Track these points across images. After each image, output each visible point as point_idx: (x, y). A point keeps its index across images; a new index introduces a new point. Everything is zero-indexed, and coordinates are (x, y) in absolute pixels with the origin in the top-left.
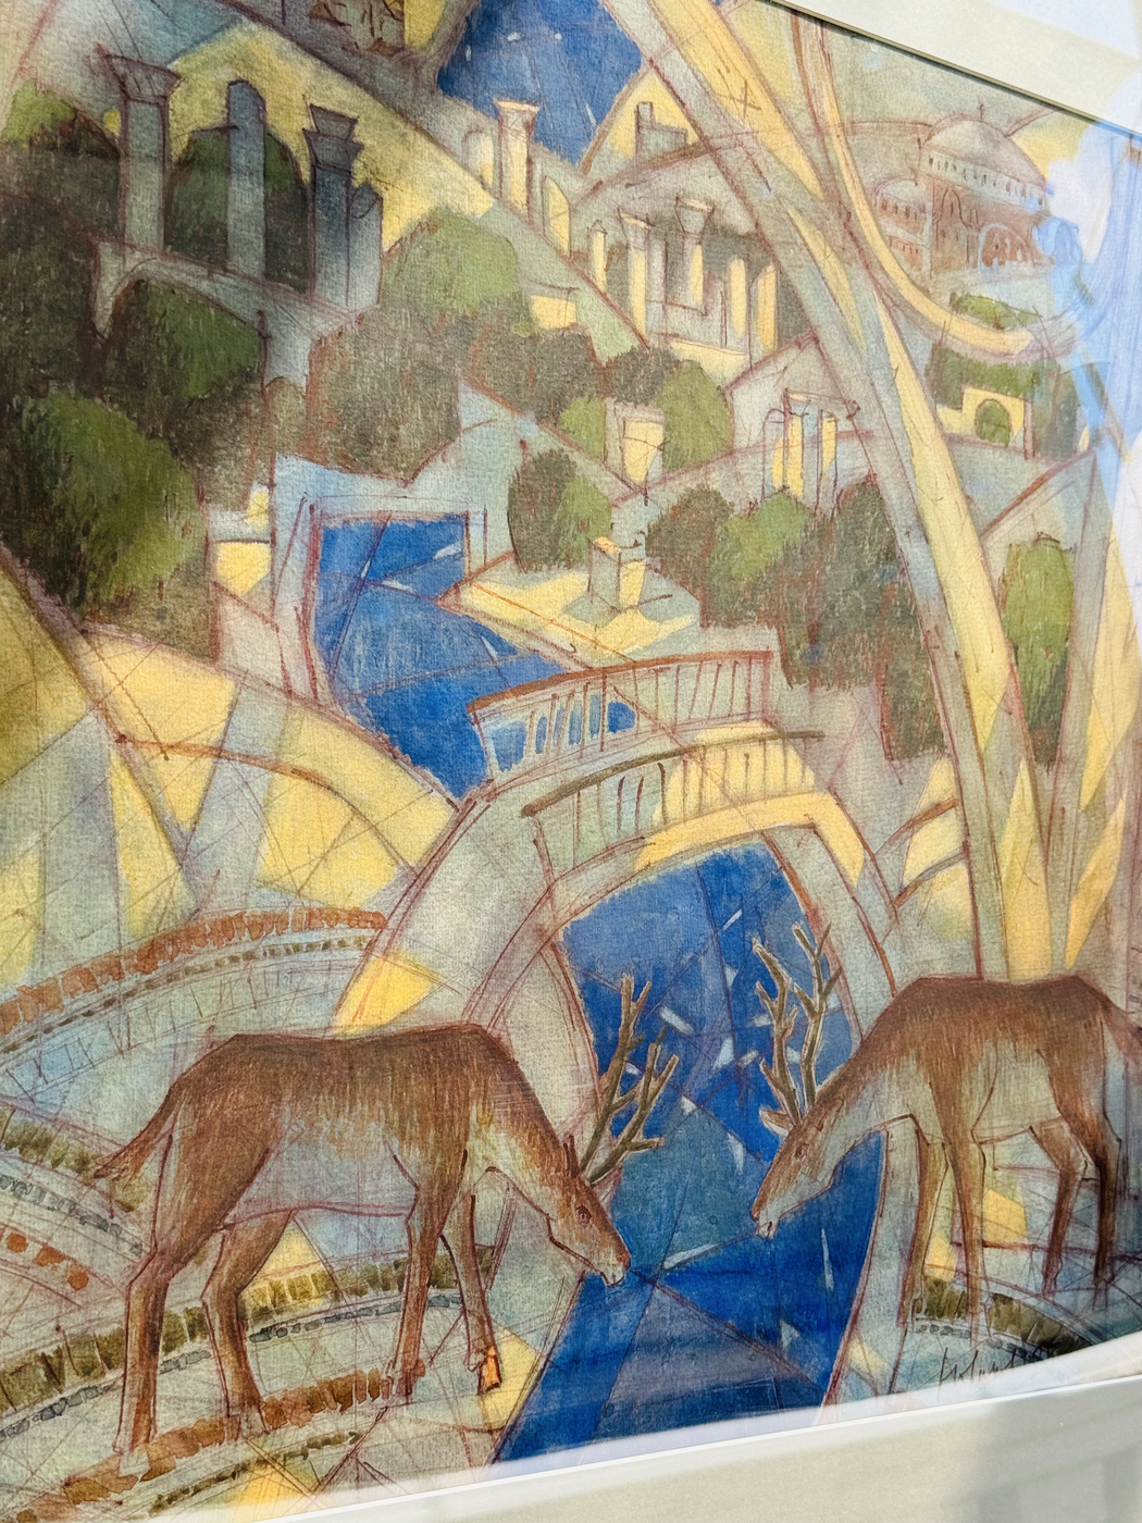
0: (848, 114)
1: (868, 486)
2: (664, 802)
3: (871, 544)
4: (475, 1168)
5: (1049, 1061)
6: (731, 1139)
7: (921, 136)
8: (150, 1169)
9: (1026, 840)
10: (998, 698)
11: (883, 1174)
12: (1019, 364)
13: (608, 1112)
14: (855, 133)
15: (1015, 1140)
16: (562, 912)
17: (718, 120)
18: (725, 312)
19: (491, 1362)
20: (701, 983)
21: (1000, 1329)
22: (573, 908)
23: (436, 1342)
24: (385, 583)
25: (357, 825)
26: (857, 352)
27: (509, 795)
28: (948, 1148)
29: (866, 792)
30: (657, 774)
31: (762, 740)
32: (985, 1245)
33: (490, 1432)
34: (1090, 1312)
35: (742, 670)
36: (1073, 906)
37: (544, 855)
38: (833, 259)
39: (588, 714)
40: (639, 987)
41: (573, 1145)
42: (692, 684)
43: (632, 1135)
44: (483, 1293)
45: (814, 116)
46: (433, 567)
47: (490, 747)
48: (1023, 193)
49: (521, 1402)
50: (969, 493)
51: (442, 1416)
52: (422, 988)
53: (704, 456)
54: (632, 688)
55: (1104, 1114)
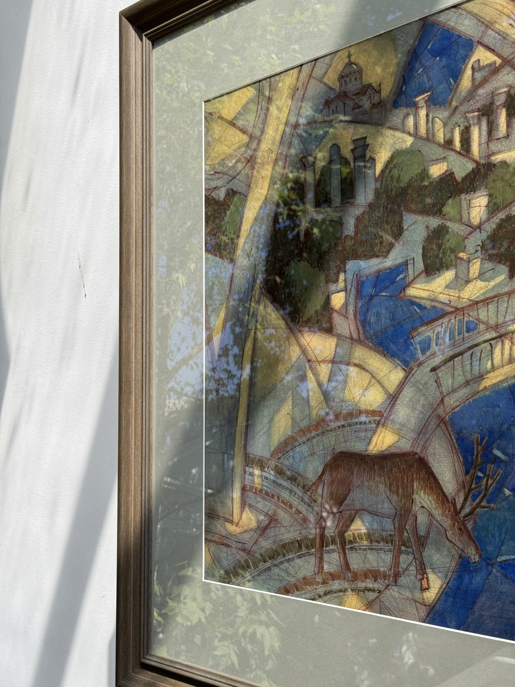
2: (492, 360)
4: (416, 506)
8: (320, 491)
13: (470, 490)
16: (447, 409)
19: (425, 580)
20: (513, 438)
22: (452, 407)
23: (405, 566)
24: (380, 294)
25: (373, 381)
27: (426, 364)
30: (489, 348)
33: (425, 605)
37: (439, 386)
39: (457, 327)
40: (482, 439)
41: (455, 502)
42: (505, 305)
43: (481, 501)
44: (421, 553)
46: (395, 285)
47: (418, 347)
49: (437, 598)
51: (408, 594)
52: (395, 438)
53: (509, 201)
54: (476, 313)
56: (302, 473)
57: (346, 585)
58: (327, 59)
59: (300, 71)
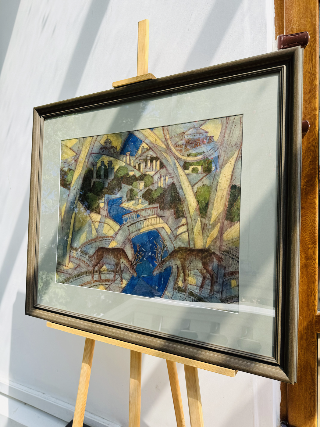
0: (171, 136)
1: (173, 184)
2: (143, 225)
4: (121, 262)
5: (202, 260)
7: (183, 134)
8: (94, 258)
9: (199, 229)
10: (194, 209)
11: (172, 271)
12: (200, 161)
13: (135, 258)
14: (172, 138)
16: (131, 237)
17: (152, 144)
18: (153, 167)
19: (122, 281)
20: (147, 246)
21: (190, 296)
25: (111, 228)
26: (171, 167)
27: (126, 225)
28: (183, 270)
29: (171, 223)
30: (142, 222)
31: (156, 217)
33: (122, 288)
35: (154, 209)
36: (208, 239)
37: (129, 231)
38: (168, 156)
39: (135, 216)
40: (139, 246)
41: (131, 261)
42: (147, 211)
43: (138, 261)
44: (122, 275)
45: (165, 139)
47: (124, 220)
48: (202, 135)
49: (125, 286)
50: (190, 181)
51: (117, 285)
52: (117, 244)
53: (149, 185)
54: (140, 213)
55: (213, 270)
56: (89, 253)
57: (100, 283)
58: (101, 136)
59: (93, 138)
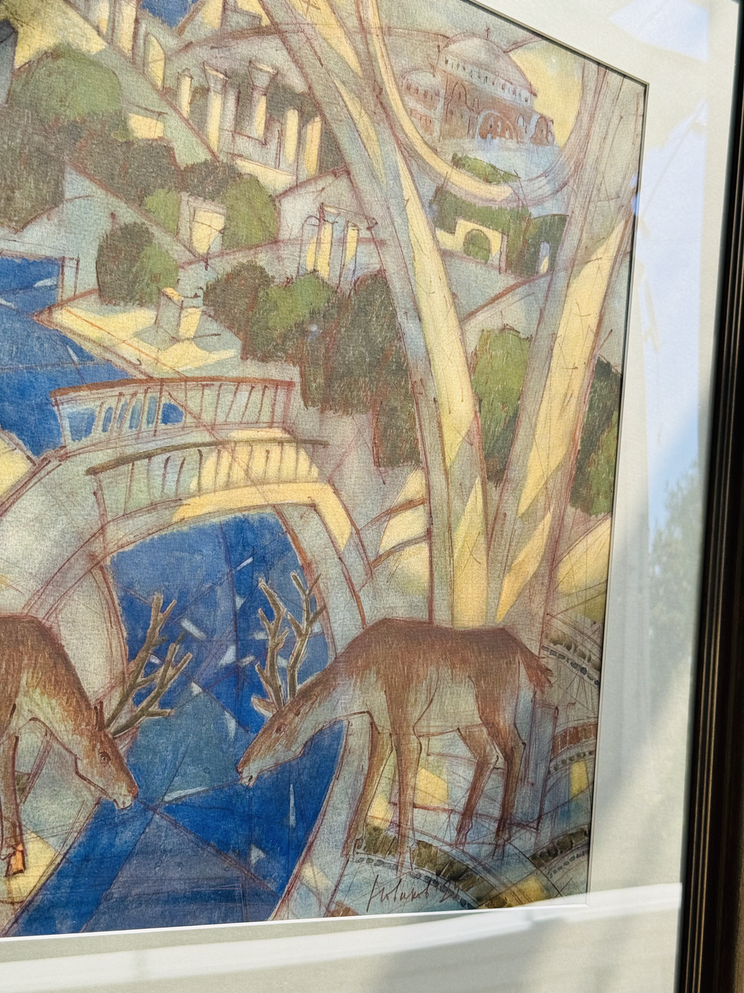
0: (386, 21)
1: (379, 278)
2: (199, 477)
3: (377, 318)
4: (21, 718)
5: (477, 685)
6: (227, 715)
7: (440, 44)
9: (475, 532)
10: (464, 433)
11: (342, 750)
12: (501, 209)
13: (132, 687)
14: (390, 35)
15: (445, 736)
16: (111, 545)
17: (287, 12)
18: (280, 144)
19: (19, 855)
21: (420, 866)
22: (120, 543)
26: (379, 184)
27: (78, 458)
28: (394, 737)
29: (357, 487)
30: (197, 457)
32: (415, 806)
33: (13, 903)
34: (490, 860)
35: (270, 393)
36: (506, 580)
37: (100, 502)
38: (366, 119)
39: (146, 409)
40: (166, 603)
41: (102, 707)
42: (230, 398)
44: (17, 805)
45: (360, 19)
47: (66, 423)
48: (514, 93)
49: (39, 885)
50: (454, 291)
54: (183, 395)
55: (515, 724)
